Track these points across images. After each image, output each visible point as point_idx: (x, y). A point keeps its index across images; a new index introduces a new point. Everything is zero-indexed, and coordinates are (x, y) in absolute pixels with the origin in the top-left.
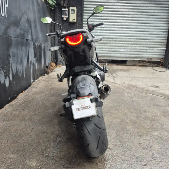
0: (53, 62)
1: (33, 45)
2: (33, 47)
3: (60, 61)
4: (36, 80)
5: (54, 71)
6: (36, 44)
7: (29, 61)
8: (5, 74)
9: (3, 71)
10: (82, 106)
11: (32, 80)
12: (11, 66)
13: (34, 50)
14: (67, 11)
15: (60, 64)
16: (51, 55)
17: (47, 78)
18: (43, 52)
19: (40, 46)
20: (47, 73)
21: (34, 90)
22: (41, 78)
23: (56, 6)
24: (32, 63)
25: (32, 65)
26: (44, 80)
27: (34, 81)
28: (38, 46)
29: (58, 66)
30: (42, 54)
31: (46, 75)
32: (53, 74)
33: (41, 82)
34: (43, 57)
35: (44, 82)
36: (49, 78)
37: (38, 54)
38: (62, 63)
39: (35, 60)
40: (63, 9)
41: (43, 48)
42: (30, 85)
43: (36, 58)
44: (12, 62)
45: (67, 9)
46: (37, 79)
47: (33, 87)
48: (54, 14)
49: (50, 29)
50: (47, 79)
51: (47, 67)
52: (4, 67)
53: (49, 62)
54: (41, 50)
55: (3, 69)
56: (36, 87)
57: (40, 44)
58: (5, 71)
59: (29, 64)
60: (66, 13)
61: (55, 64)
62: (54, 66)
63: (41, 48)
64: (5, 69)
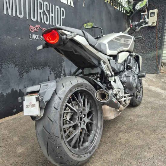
8: (56, 75)
9: (53, 72)
10: (30, 103)
12: (63, 68)
14: (146, 14)
40: (142, 14)
44: (65, 66)
45: (146, 13)
52: (55, 69)
55: (54, 71)
58: (55, 72)
60: (145, 17)
64: (56, 71)
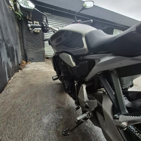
0: (23, 60)
1: (5, 45)
2: (5, 47)
3: (29, 59)
4: (12, 78)
5: (26, 67)
6: (8, 45)
7: (2, 61)
11: (8, 79)
13: (6, 50)
15: (29, 62)
16: (21, 56)
17: (22, 74)
18: (15, 53)
19: (12, 48)
20: (21, 69)
21: (12, 90)
22: (16, 74)
23: (23, 19)
24: (6, 63)
25: (6, 65)
26: (19, 77)
27: (10, 79)
28: (10, 47)
29: (28, 63)
30: (14, 54)
31: (19, 71)
32: (27, 70)
33: (17, 80)
34: (16, 57)
35: (20, 78)
36: (24, 74)
37: (11, 55)
38: (31, 61)
39: (9, 60)
40: (29, 22)
41: (15, 50)
42: (5, 84)
43: (10, 58)
45: (32, 22)
46: (12, 76)
47: (10, 87)
48: (21, 25)
49: (19, 36)
50: (23, 76)
51: (19, 64)
53: (21, 61)
54: (14, 51)
56: (13, 87)
57: (12, 46)
59: (3, 65)
61: (25, 62)
62: (25, 63)
63: (14, 49)
